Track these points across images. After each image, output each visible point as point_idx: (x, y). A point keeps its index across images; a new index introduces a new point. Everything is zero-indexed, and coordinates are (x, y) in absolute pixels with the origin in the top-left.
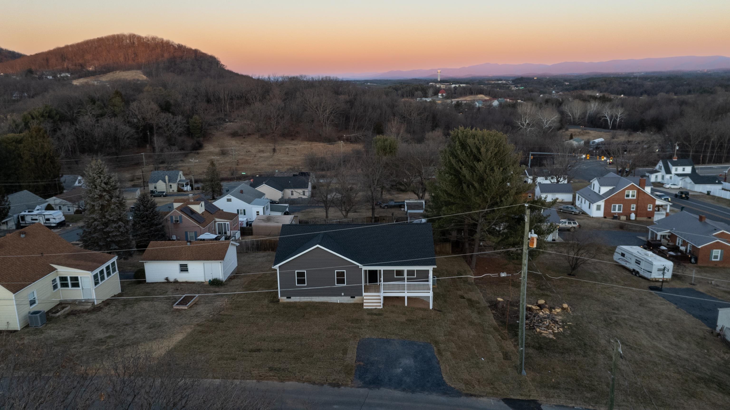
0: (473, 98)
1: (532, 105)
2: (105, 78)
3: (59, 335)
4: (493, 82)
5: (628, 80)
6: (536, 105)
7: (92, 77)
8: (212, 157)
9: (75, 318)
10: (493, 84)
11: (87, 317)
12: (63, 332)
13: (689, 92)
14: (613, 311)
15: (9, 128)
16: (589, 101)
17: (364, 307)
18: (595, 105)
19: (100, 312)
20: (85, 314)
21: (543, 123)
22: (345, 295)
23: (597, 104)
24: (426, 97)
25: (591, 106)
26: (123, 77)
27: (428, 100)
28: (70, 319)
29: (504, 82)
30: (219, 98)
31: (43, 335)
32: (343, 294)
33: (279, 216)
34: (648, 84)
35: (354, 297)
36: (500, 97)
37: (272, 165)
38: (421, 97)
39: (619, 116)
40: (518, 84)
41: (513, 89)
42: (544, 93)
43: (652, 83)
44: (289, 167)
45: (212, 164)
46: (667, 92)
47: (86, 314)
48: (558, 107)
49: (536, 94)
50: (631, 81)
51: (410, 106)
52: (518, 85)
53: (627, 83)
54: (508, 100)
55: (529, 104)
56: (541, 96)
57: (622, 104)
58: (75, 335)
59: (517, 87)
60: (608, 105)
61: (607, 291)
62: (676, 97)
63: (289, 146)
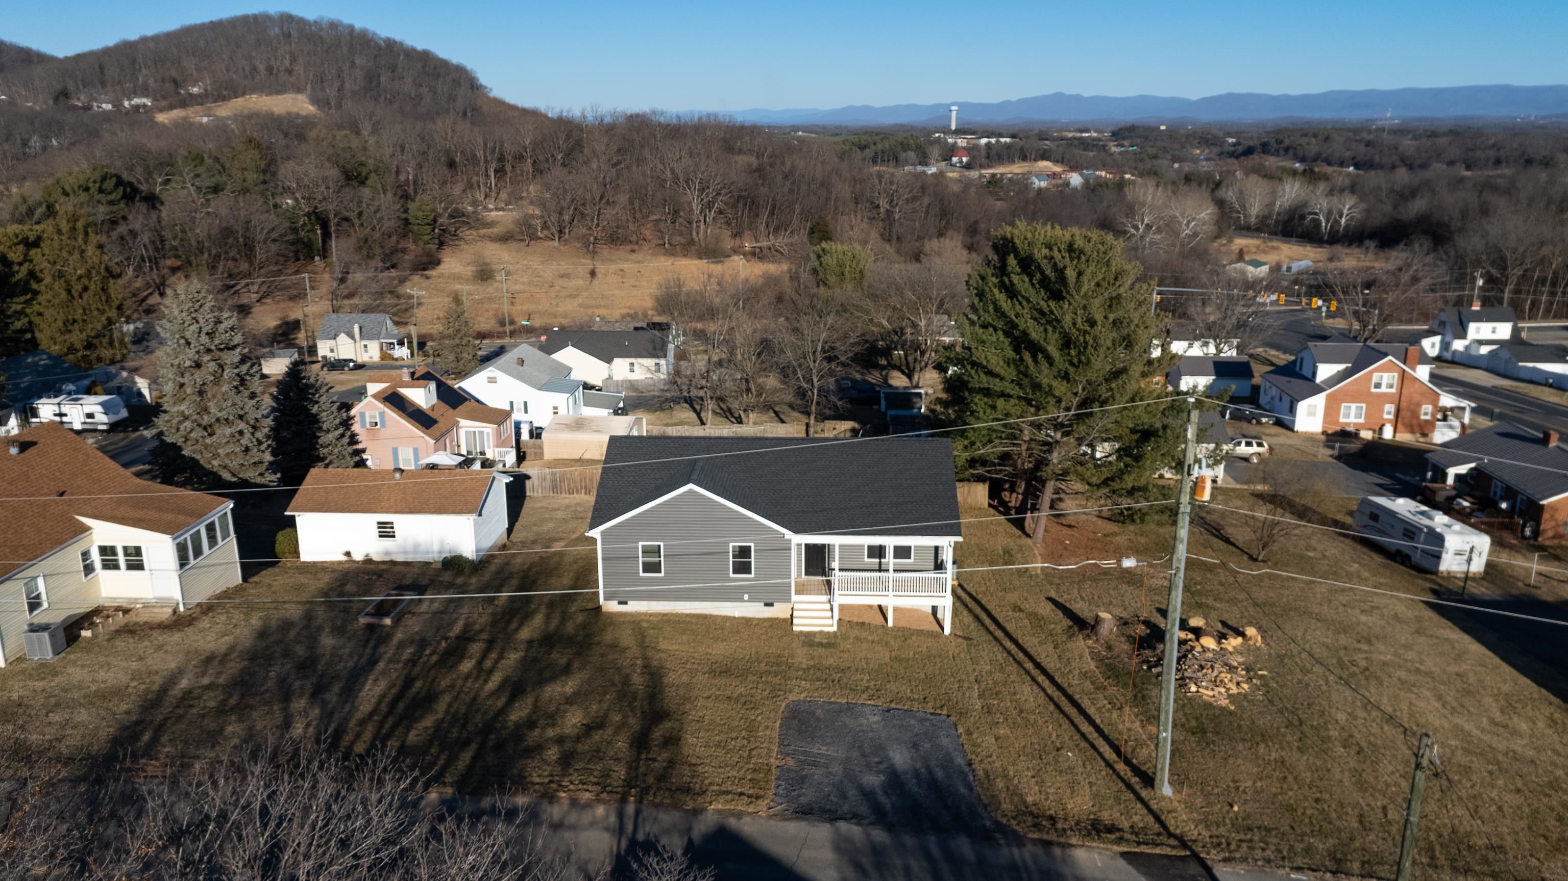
0: (1027, 169)
1: (1157, 186)
2: (225, 110)
3: (94, 681)
4: (1070, 135)
5: (1364, 135)
6: (1165, 185)
7: (199, 108)
8: (459, 286)
9: (131, 640)
10: (1071, 139)
11: (160, 638)
12: (102, 674)
13: (1498, 162)
14: (1358, 646)
15: (13, 215)
16: (1280, 179)
17: (795, 628)
18: (1292, 188)
19: (192, 628)
20: (156, 633)
21: (1180, 224)
22: (751, 600)
23: (1297, 185)
24: (926, 164)
25: (1284, 190)
26: (265, 108)
27: (932, 170)
28: (120, 644)
29: (1095, 135)
30: (474, 156)
31: (57, 680)
32: (746, 597)
33: (603, 418)
34: (1408, 144)
35: (771, 605)
36: (1087, 168)
37: (587, 307)
38: (914, 165)
39: (1345, 212)
40: (1124, 139)
41: (1114, 149)
42: (1180, 160)
43: (1416, 143)
44: (625, 311)
45: (457, 300)
46: (1451, 163)
47: (159, 631)
48: (1213, 191)
49: (1165, 162)
50: (1371, 137)
51: (892, 183)
52: (1126, 143)
53: (1360, 141)
54: (1103, 174)
55: (1151, 183)
56: (1176, 165)
57: (1353, 188)
58: (132, 679)
59: (1123, 146)
60: (1321, 188)
61: (1342, 598)
62: (1469, 173)
63: (625, 266)
